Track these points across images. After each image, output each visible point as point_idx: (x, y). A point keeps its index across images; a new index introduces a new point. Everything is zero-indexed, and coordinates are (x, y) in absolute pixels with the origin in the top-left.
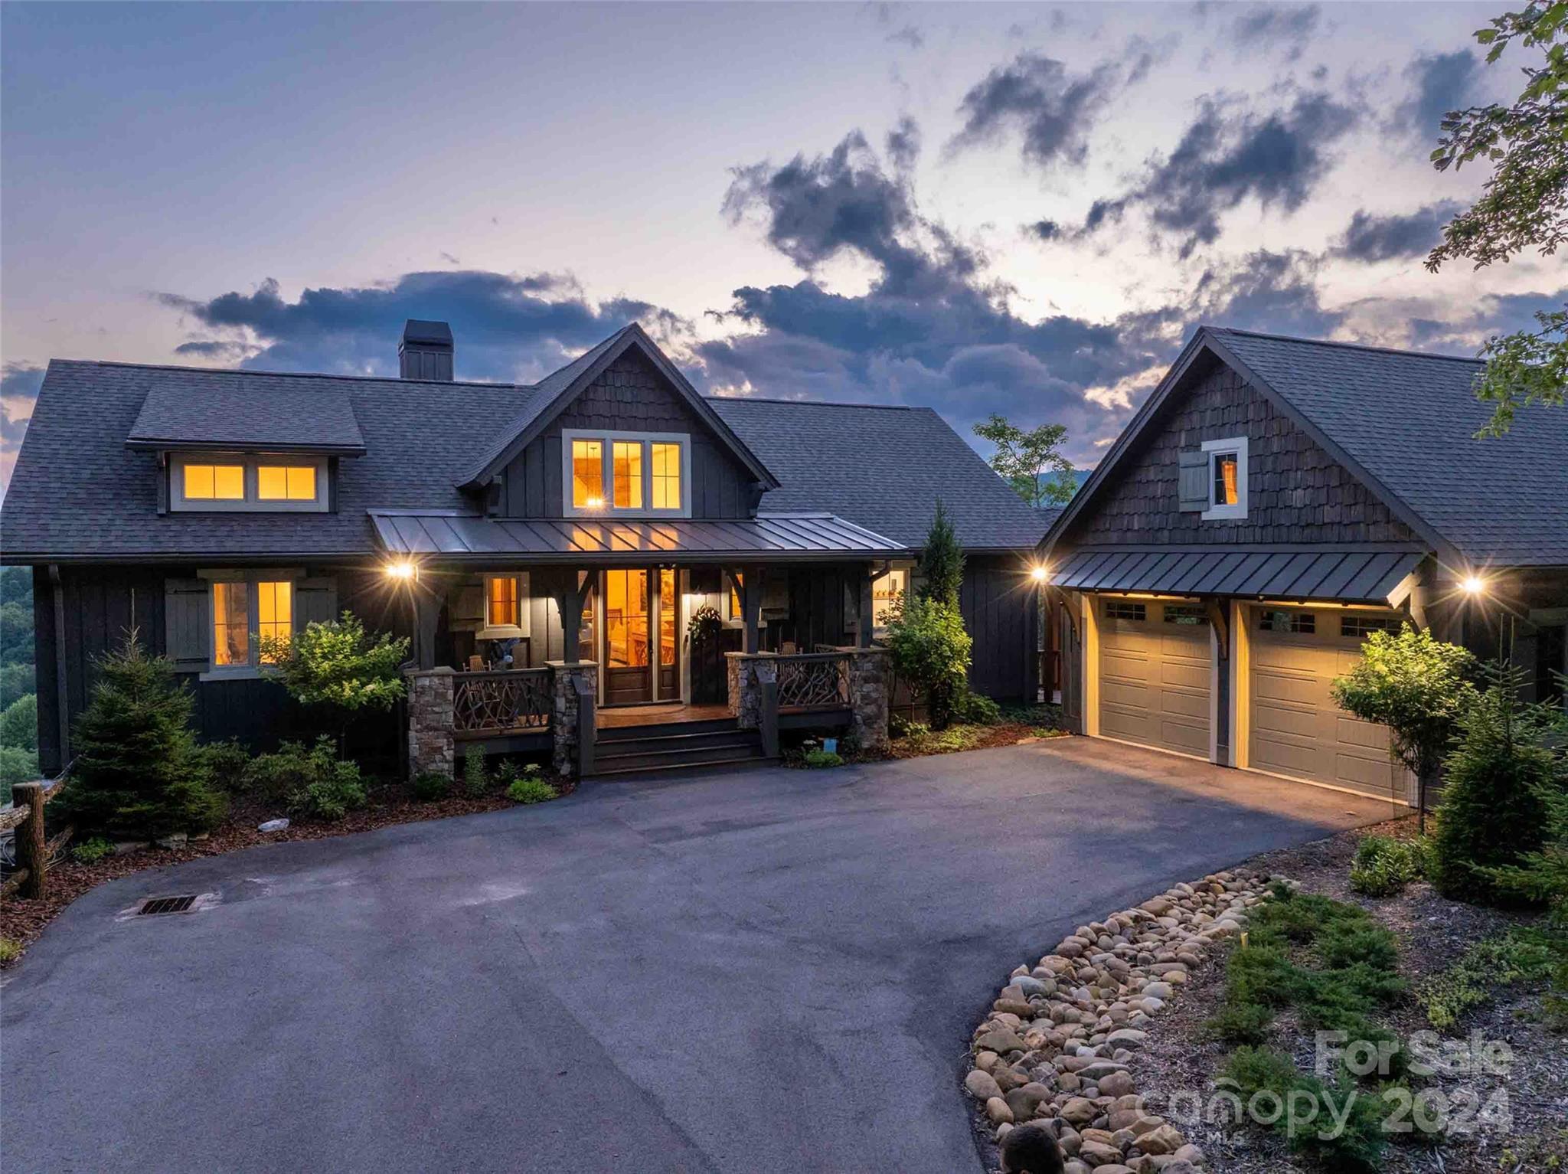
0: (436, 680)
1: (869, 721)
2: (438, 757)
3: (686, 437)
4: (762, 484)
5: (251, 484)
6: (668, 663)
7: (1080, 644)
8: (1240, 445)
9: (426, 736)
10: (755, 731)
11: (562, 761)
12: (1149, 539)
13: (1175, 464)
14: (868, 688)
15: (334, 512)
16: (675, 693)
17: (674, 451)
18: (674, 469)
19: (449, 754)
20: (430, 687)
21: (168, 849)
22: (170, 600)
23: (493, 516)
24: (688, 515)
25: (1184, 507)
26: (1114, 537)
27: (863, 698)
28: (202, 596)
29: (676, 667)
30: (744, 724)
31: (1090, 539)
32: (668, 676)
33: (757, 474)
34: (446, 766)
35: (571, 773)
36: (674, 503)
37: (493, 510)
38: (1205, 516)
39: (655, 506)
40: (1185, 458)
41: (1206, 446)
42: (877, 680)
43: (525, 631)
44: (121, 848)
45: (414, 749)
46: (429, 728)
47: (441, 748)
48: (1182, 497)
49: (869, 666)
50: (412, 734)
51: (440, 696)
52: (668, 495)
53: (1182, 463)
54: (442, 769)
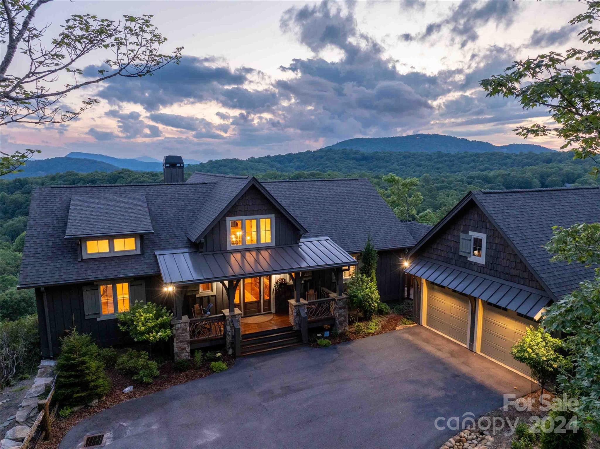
0: (183, 324)
1: (341, 323)
2: (184, 351)
3: (273, 216)
4: (301, 232)
5: (111, 246)
6: (267, 298)
7: (420, 292)
8: (483, 236)
9: (180, 345)
10: (299, 331)
11: (229, 348)
12: (447, 261)
13: (459, 236)
14: (341, 311)
15: (143, 253)
16: (270, 309)
17: (268, 221)
18: (268, 228)
19: (188, 350)
20: (181, 327)
21: (92, 406)
22: (84, 293)
23: (201, 252)
24: (274, 244)
25: (461, 254)
26: (435, 257)
27: (339, 315)
28: (96, 291)
29: (269, 300)
30: (295, 328)
31: (425, 255)
32: (267, 303)
33: (300, 229)
34: (187, 354)
35: (232, 354)
36: (269, 240)
37: (201, 250)
38: (469, 259)
39: (262, 242)
40: (462, 236)
41: (470, 233)
42: (344, 308)
43: (214, 292)
44: (76, 409)
45: (176, 349)
46: (181, 342)
47: (185, 348)
48: (461, 250)
49: (341, 303)
50: (175, 344)
51: (185, 330)
52: (266, 237)
53: (461, 237)
54: (186, 355)
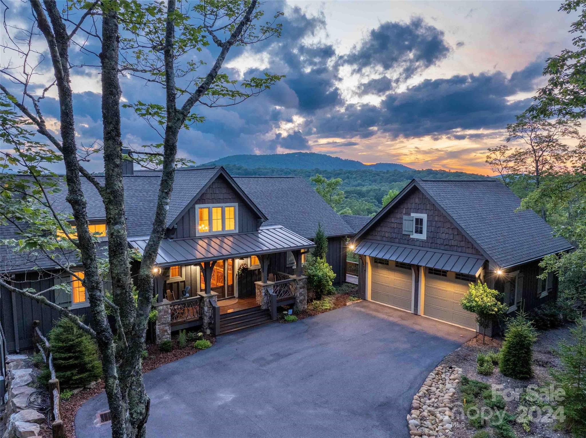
0: (165, 307)
1: (301, 302)
2: (166, 333)
3: (236, 204)
4: (263, 220)
7: (365, 270)
8: (424, 216)
9: (161, 327)
10: (267, 310)
11: (206, 329)
12: (391, 240)
13: (402, 218)
14: (301, 290)
17: (232, 209)
18: (232, 216)
19: (169, 332)
20: (163, 309)
21: (90, 388)
23: (172, 238)
24: (237, 231)
25: (404, 233)
26: (379, 238)
27: (300, 294)
28: (68, 278)
29: (233, 285)
30: (264, 308)
31: (370, 237)
32: (230, 288)
33: (261, 216)
34: (169, 336)
35: (211, 333)
36: (232, 227)
38: (411, 237)
39: (226, 229)
40: (405, 217)
41: (412, 215)
42: (303, 287)
43: (183, 278)
44: (76, 391)
45: (158, 332)
46: (163, 324)
47: (167, 330)
48: (404, 230)
49: (301, 283)
50: (157, 327)
51: (166, 312)
52: (231, 225)
53: (404, 219)
54: (167, 337)
